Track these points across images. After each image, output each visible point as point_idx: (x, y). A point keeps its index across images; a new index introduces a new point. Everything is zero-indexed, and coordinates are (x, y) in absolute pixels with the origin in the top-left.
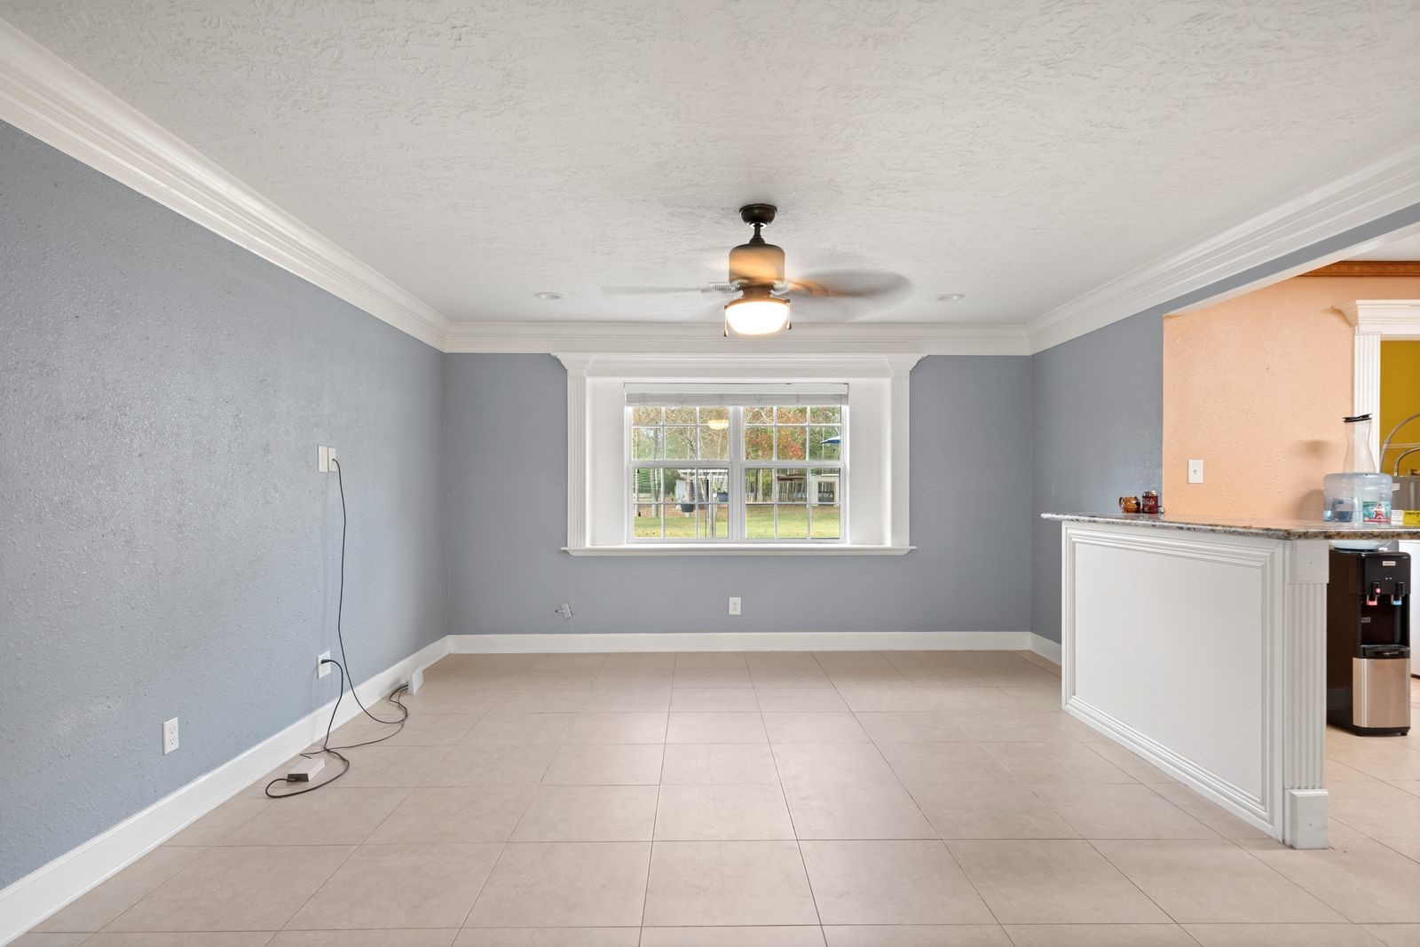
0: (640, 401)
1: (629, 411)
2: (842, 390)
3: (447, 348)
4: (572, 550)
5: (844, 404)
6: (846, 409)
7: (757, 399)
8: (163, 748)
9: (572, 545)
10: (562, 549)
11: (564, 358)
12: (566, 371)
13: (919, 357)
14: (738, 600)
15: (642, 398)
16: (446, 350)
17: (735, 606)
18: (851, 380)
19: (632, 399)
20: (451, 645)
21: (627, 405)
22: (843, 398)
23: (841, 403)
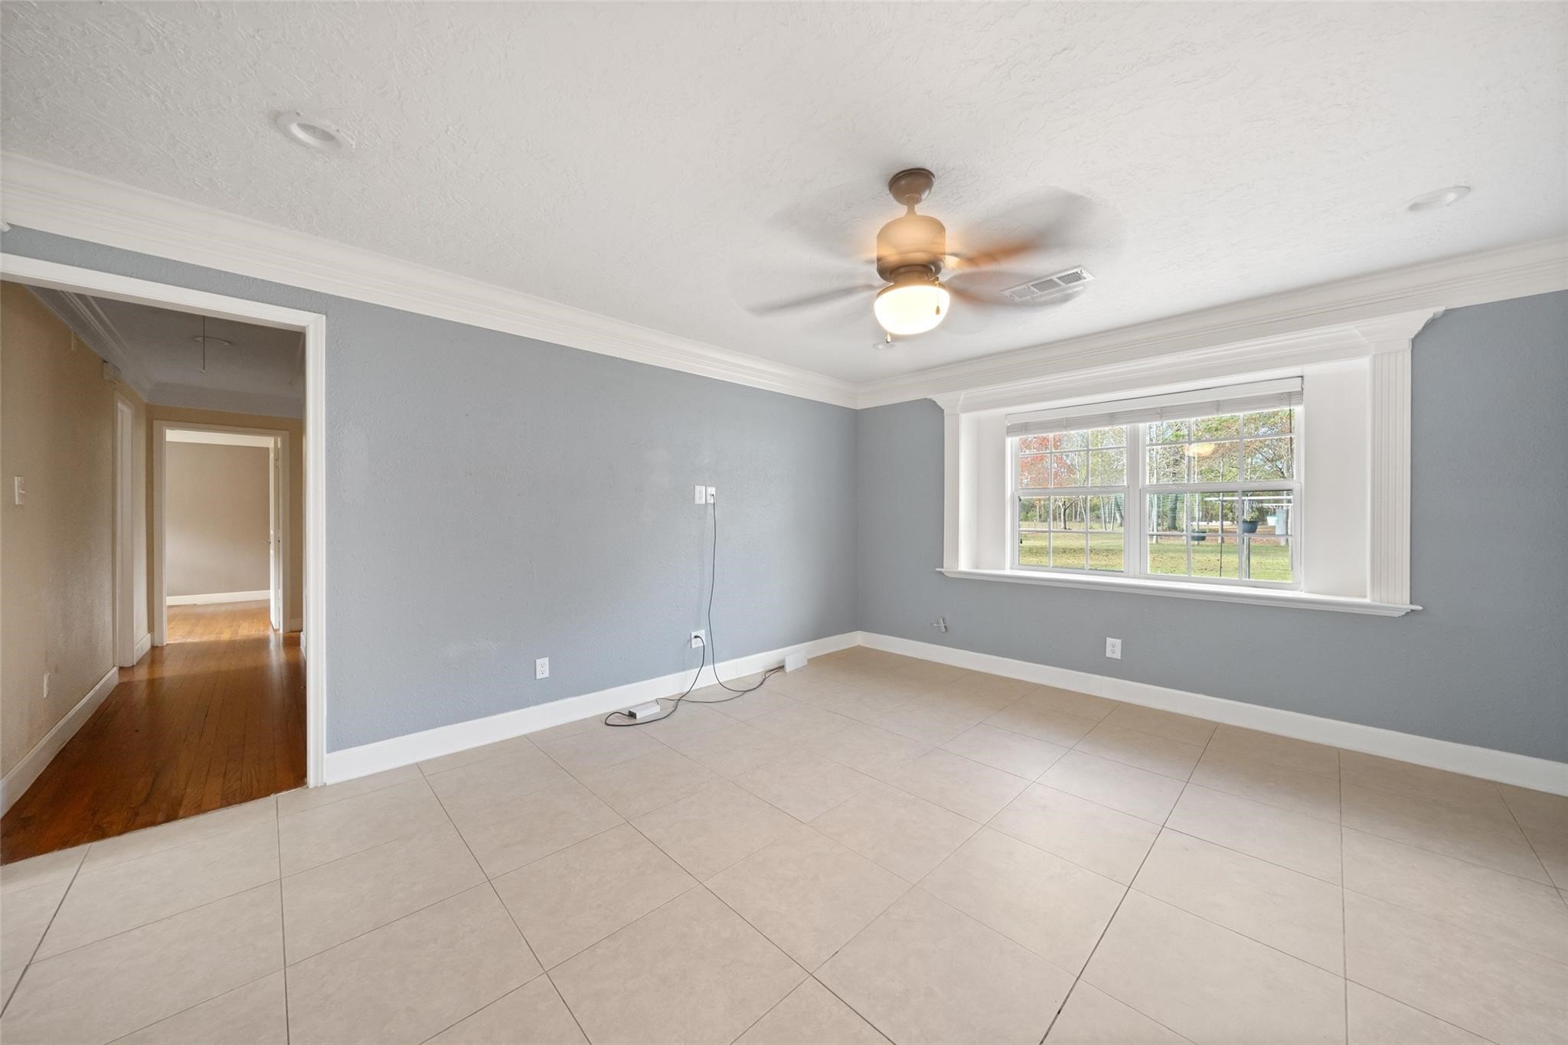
0: (1021, 431)
1: (1011, 442)
2: (1294, 386)
3: (861, 404)
4: (947, 572)
5: (1296, 404)
6: (1299, 410)
7: (1158, 414)
8: (535, 675)
9: (948, 567)
10: (938, 569)
11: (940, 399)
12: (943, 410)
13: (1427, 314)
14: (1118, 642)
15: (1023, 428)
16: (859, 408)
17: (1114, 648)
18: (1308, 370)
19: (1012, 430)
20: (859, 639)
21: (1008, 436)
22: (1290, 397)
23: (1290, 405)
